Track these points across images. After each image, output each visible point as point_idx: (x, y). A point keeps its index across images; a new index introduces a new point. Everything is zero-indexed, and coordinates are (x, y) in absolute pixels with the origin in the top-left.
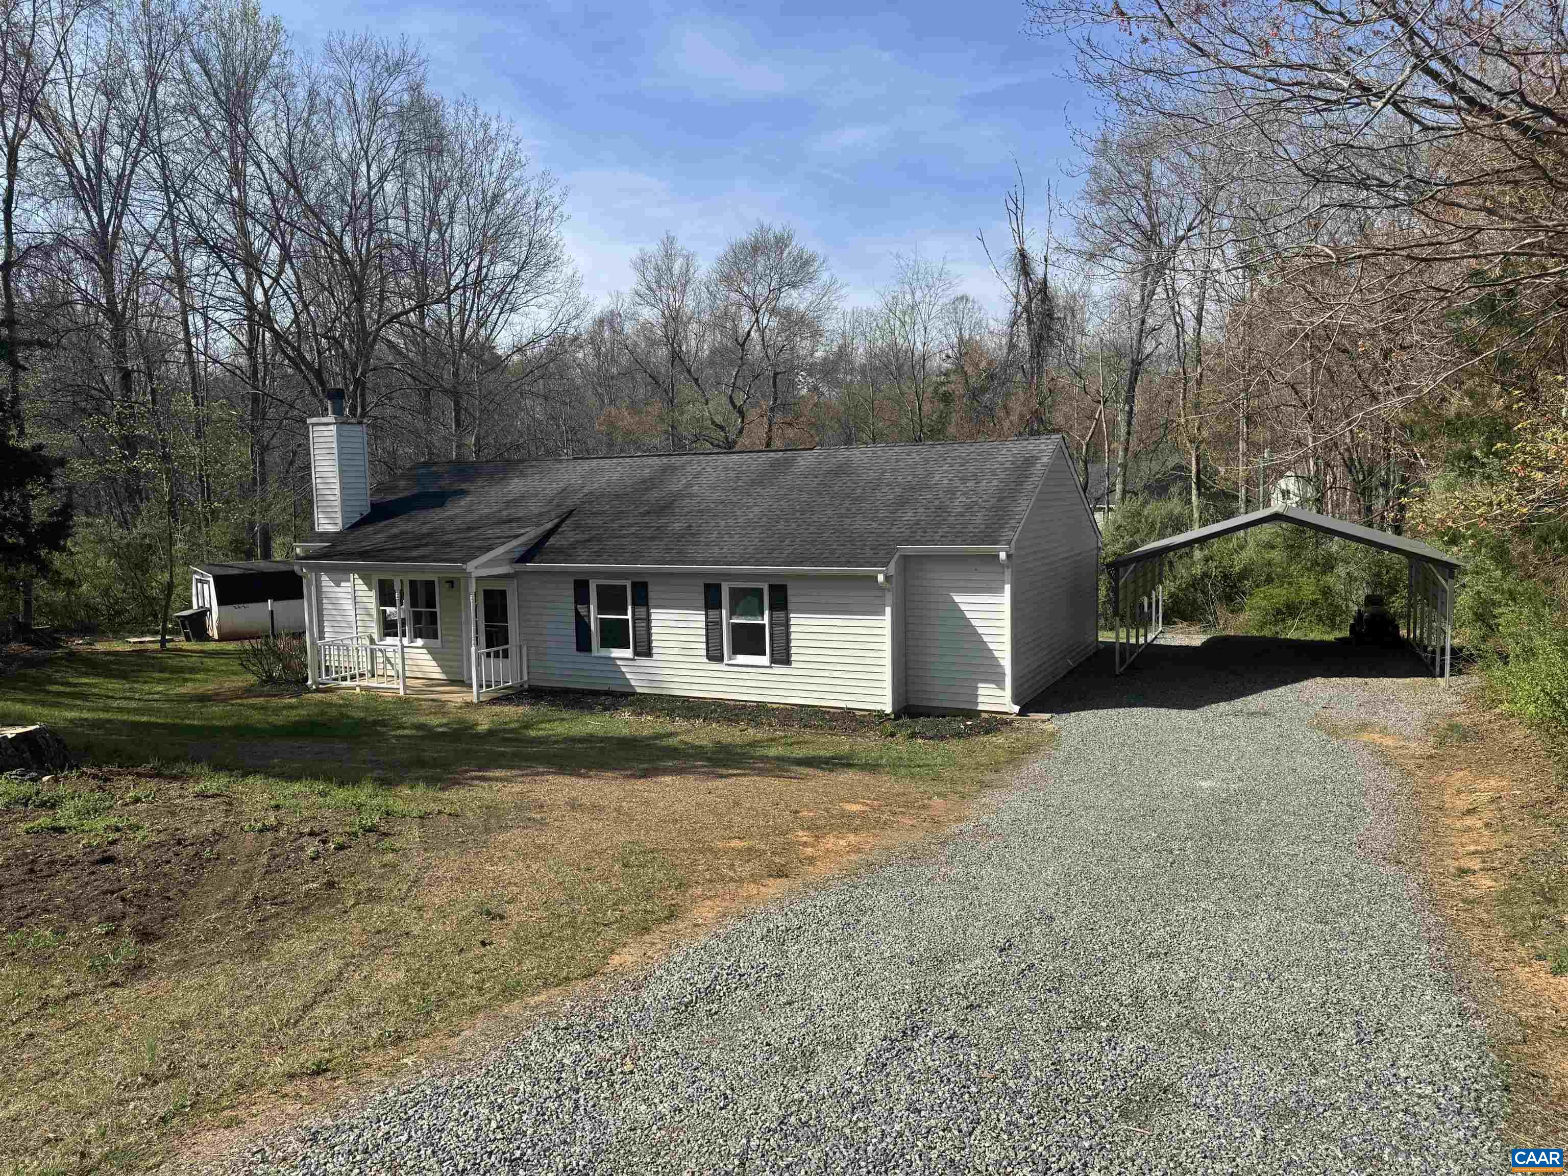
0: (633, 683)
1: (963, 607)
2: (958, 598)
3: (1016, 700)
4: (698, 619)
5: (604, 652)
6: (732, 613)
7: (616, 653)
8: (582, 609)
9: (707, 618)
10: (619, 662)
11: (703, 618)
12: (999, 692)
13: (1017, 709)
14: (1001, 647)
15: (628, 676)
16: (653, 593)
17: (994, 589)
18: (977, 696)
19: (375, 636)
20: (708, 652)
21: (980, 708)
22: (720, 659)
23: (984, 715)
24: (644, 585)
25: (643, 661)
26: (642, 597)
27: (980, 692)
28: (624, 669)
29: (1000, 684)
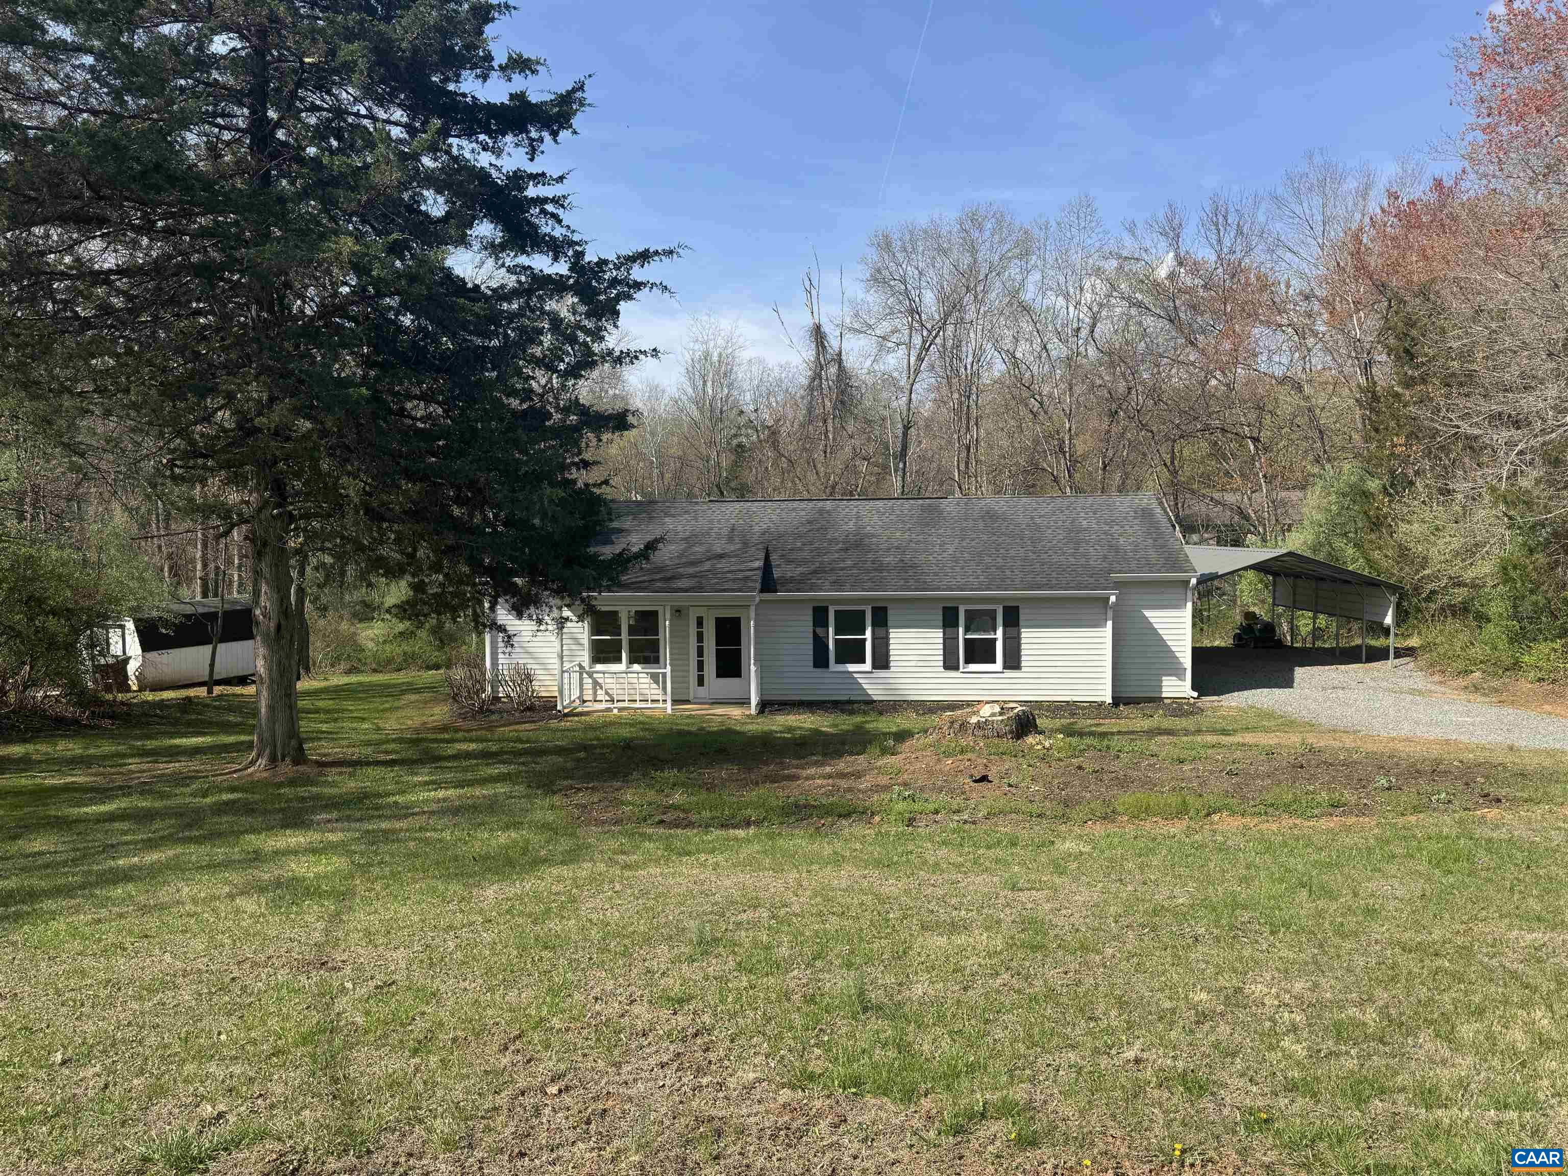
0: (870, 692)
1: (1152, 620)
2: (1148, 613)
3: (1194, 688)
4: (937, 636)
5: (840, 668)
6: (967, 630)
7: (852, 667)
8: (819, 631)
9: (944, 634)
10: (856, 675)
11: (941, 635)
12: (1180, 683)
13: (1195, 694)
14: (1182, 649)
15: (865, 686)
16: (891, 617)
17: (1178, 605)
18: (1161, 687)
19: (586, 664)
20: (945, 663)
21: (1164, 695)
22: (956, 668)
23: (1168, 701)
24: (884, 610)
25: (882, 673)
26: (881, 619)
27: (1164, 683)
28: (860, 681)
29: (1181, 676)
